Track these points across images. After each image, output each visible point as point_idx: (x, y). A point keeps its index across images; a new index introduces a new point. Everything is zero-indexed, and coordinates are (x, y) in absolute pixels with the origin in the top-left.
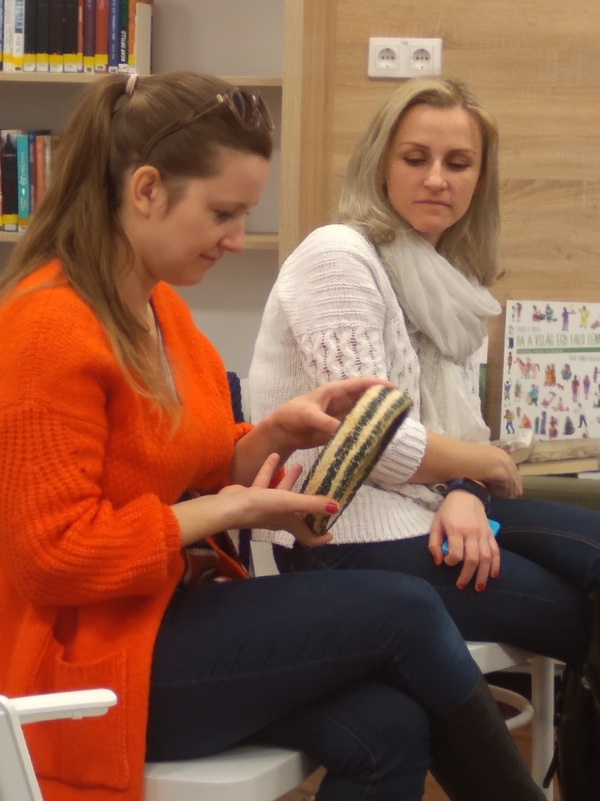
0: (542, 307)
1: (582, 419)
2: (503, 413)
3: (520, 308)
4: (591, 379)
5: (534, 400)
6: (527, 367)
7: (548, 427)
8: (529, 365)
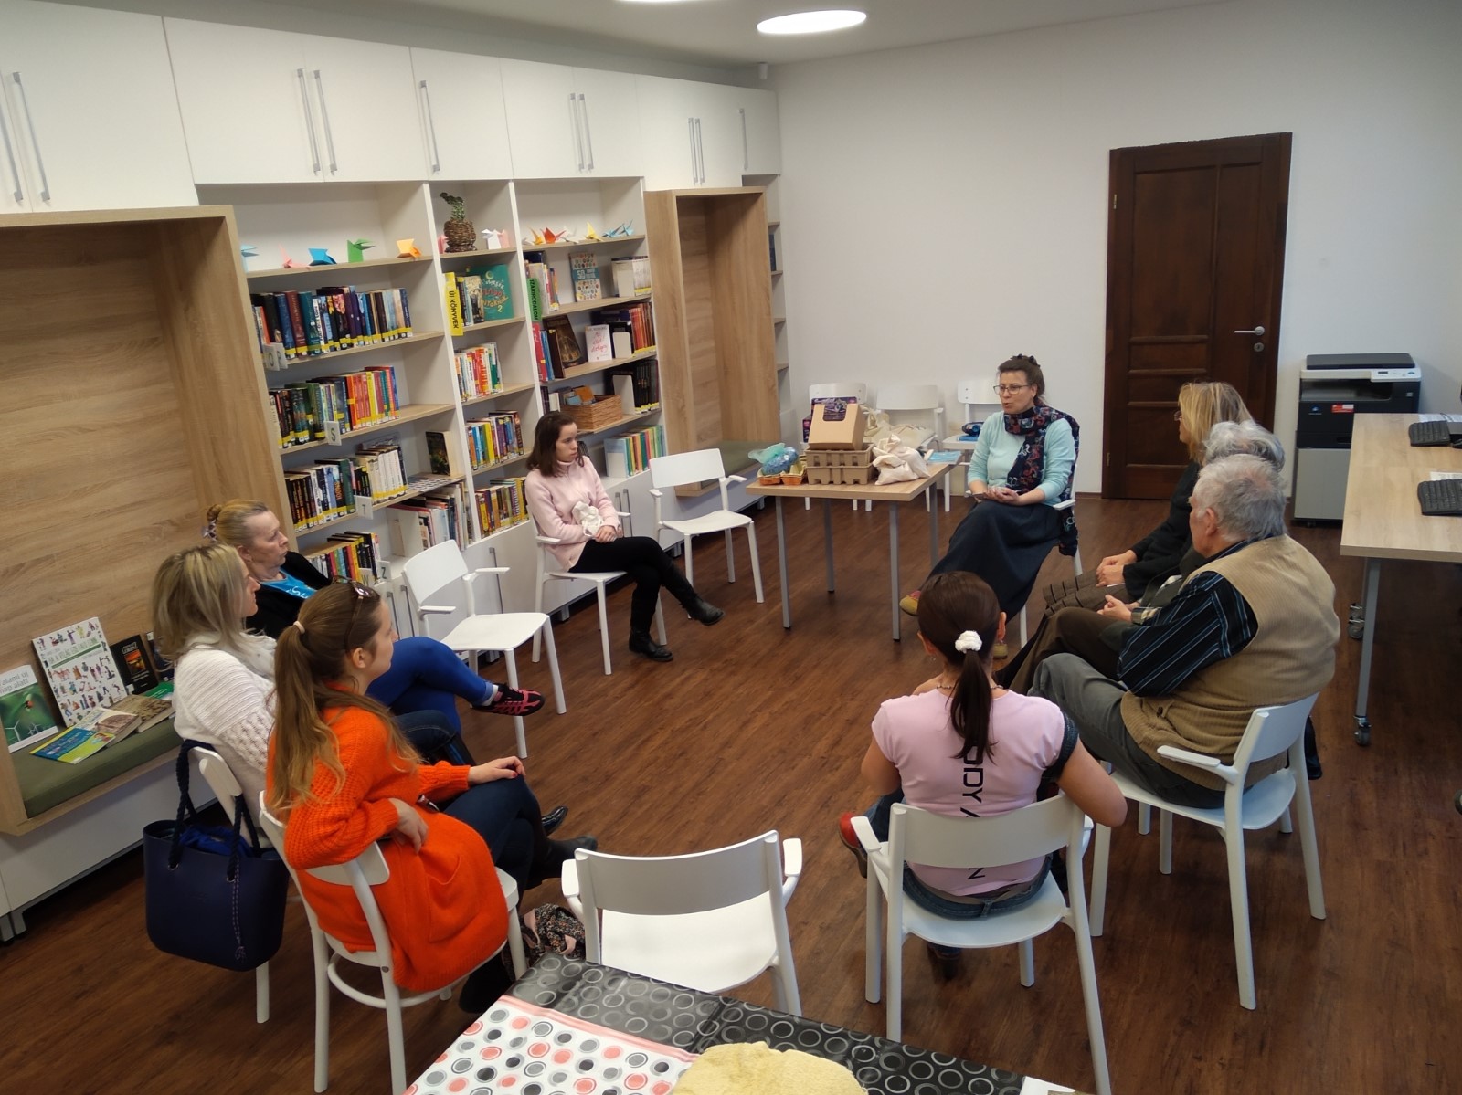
0: (54, 635)
1: (104, 689)
2: (60, 707)
3: (42, 641)
4: (99, 665)
5: (75, 691)
6: (62, 674)
7: (89, 702)
8: (62, 672)
